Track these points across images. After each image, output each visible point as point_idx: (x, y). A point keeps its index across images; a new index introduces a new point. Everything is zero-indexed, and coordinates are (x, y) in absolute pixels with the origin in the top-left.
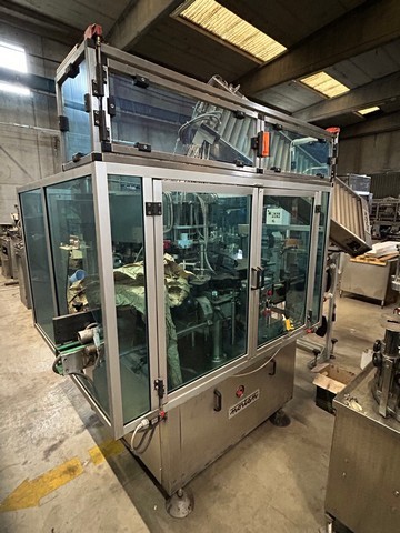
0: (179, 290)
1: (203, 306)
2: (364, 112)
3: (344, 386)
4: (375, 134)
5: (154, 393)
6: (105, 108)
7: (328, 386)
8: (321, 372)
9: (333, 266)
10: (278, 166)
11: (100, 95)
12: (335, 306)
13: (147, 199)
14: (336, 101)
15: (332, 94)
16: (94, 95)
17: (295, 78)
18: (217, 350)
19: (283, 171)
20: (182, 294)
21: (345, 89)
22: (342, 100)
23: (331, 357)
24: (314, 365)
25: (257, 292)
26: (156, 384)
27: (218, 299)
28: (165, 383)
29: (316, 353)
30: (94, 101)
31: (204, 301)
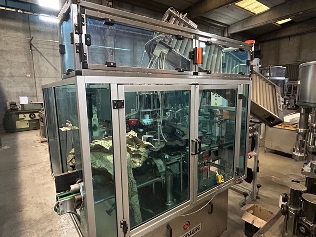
0: (140, 156)
1: (158, 166)
2: (280, 22)
3: (265, 222)
4: (289, 37)
5: (120, 230)
6: (84, 41)
7: (253, 222)
8: (248, 211)
9: (256, 133)
10: (209, 69)
11: (80, 33)
12: (258, 162)
13: (114, 98)
14: (260, 16)
15: (257, 12)
16: (76, 33)
17: (231, 3)
18: (169, 197)
19: (213, 72)
20: (142, 159)
21: (266, 8)
22: (264, 15)
23: (257, 198)
24: (244, 204)
25: (196, 156)
26: (121, 224)
27: (170, 161)
28: (128, 223)
29: (245, 195)
30: (76, 37)
31: (160, 162)
